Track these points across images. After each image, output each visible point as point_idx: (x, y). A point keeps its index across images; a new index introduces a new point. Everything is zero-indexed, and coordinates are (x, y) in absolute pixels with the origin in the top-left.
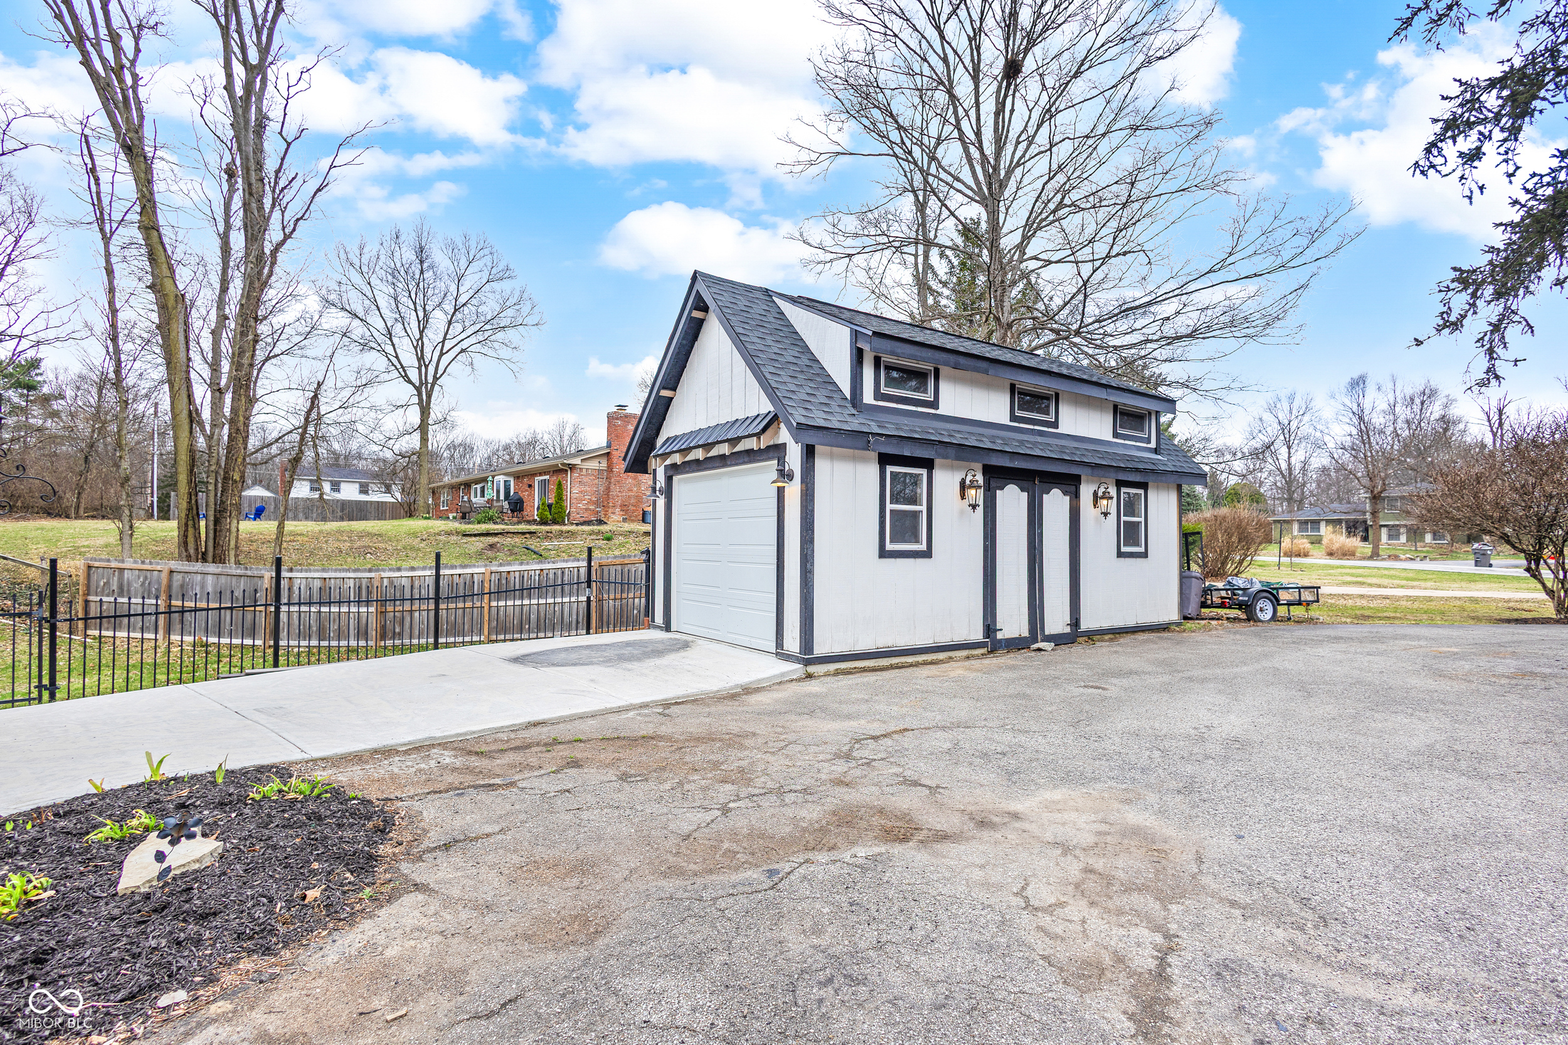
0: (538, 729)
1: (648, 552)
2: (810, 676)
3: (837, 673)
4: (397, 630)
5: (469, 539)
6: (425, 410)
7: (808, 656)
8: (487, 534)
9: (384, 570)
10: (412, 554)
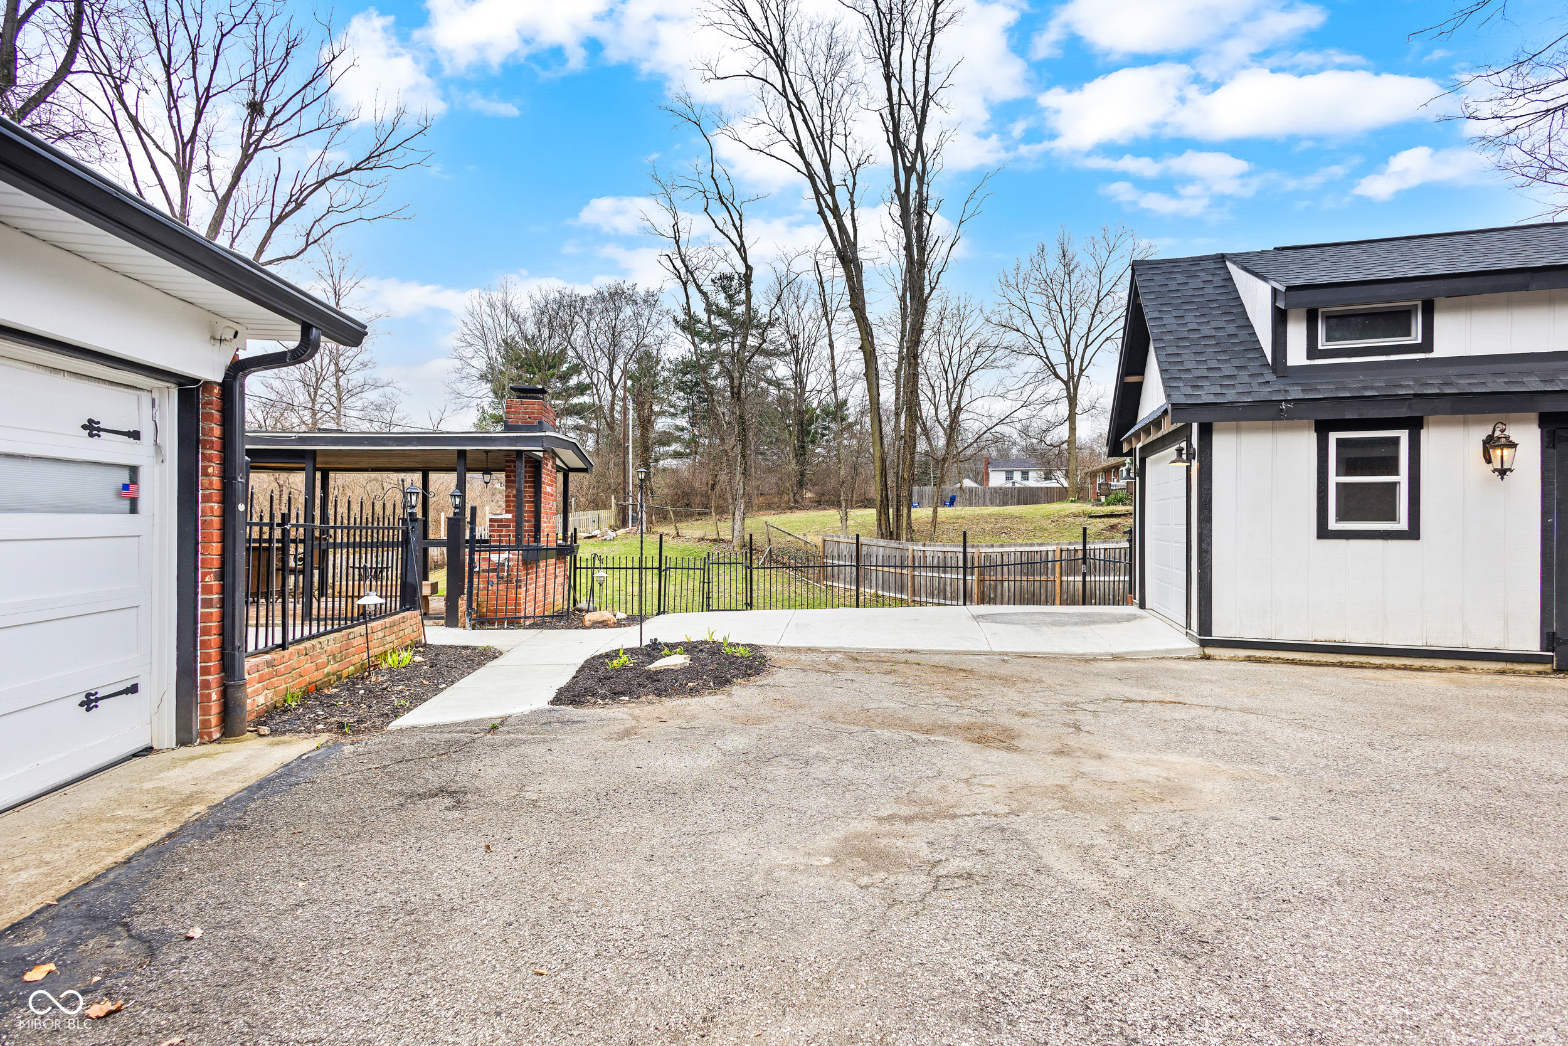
0: (911, 655)
1: (1130, 532)
2: (1207, 658)
3: (1249, 659)
4: (992, 596)
5: (1094, 520)
6: (1072, 401)
7: (1207, 639)
8: (1111, 516)
9: (982, 547)
10: (1038, 534)
